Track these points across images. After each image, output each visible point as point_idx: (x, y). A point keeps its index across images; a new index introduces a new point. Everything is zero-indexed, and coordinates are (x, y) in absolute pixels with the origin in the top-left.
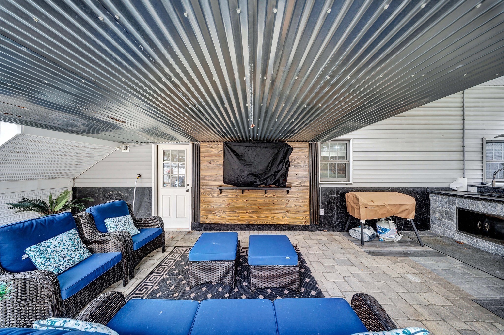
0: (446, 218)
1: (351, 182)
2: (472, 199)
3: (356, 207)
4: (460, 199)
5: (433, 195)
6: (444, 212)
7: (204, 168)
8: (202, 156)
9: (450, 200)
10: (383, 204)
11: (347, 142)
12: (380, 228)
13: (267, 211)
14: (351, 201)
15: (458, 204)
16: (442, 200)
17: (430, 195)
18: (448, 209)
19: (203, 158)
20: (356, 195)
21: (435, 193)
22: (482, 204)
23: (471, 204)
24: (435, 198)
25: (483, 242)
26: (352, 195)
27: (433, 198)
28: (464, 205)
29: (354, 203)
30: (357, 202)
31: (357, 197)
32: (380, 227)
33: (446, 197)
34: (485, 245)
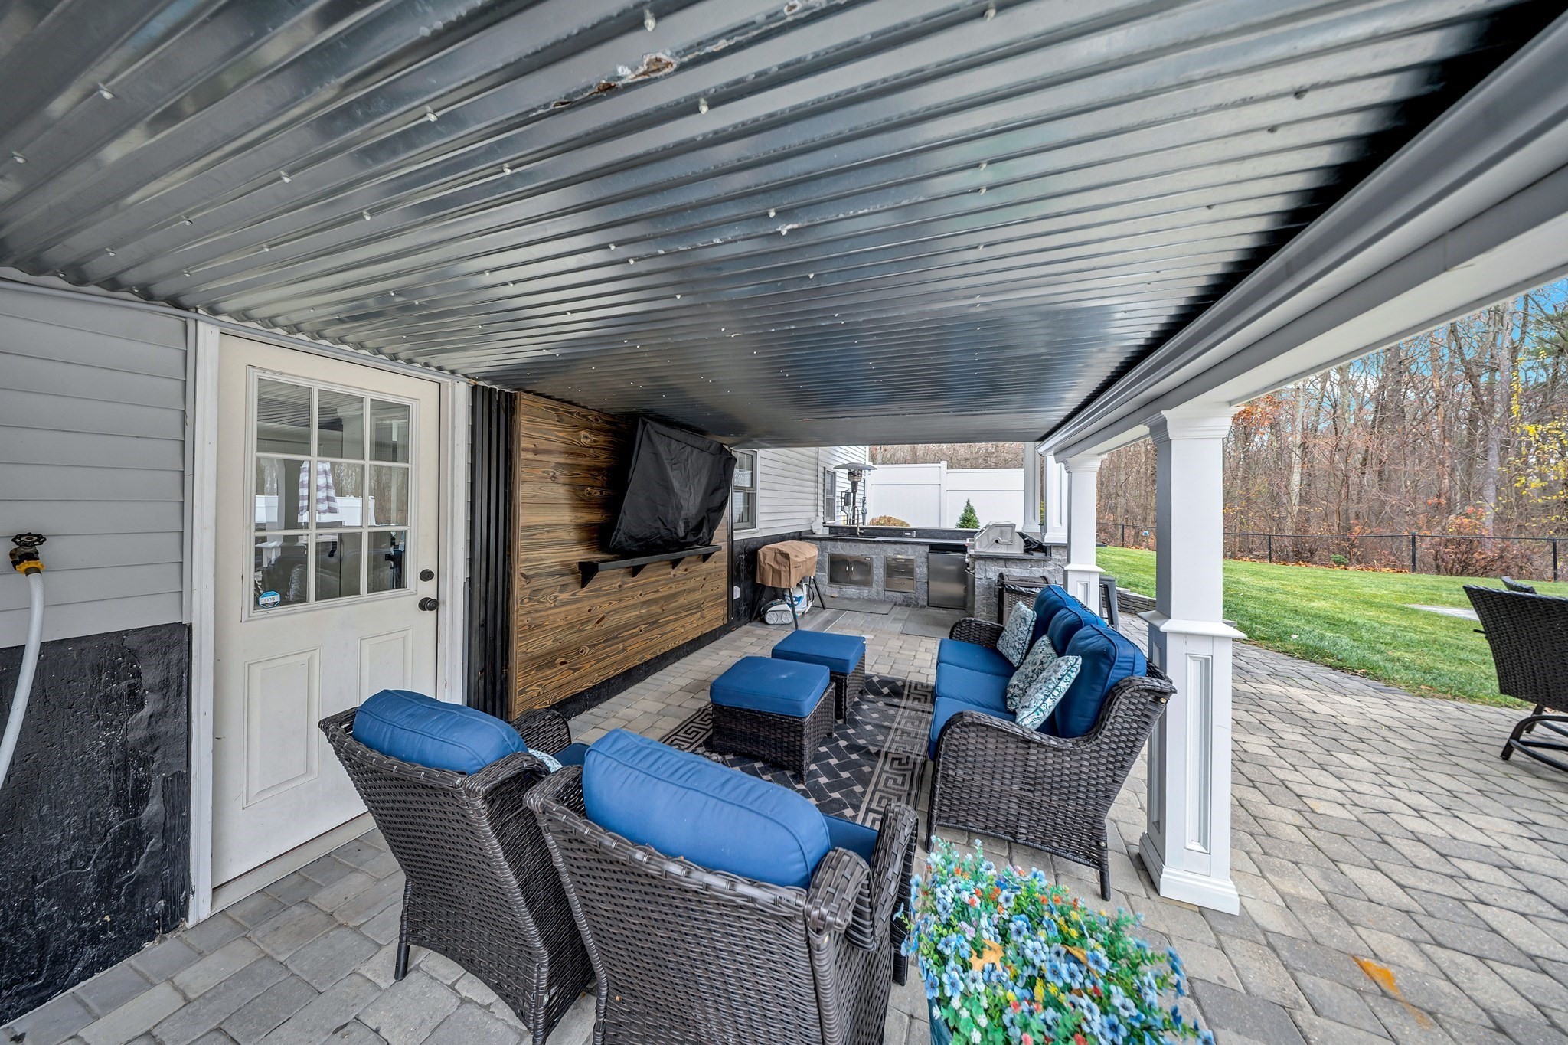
0: (819, 570)
2: (841, 542)
4: (831, 543)
7: (534, 496)
8: (526, 450)
9: (822, 546)
13: (676, 614)
15: (829, 548)
18: (820, 556)
19: (530, 456)
21: (808, 538)
22: (850, 546)
23: (841, 547)
25: (850, 589)
28: (834, 549)
29: (779, 564)
33: (818, 542)
34: (851, 591)
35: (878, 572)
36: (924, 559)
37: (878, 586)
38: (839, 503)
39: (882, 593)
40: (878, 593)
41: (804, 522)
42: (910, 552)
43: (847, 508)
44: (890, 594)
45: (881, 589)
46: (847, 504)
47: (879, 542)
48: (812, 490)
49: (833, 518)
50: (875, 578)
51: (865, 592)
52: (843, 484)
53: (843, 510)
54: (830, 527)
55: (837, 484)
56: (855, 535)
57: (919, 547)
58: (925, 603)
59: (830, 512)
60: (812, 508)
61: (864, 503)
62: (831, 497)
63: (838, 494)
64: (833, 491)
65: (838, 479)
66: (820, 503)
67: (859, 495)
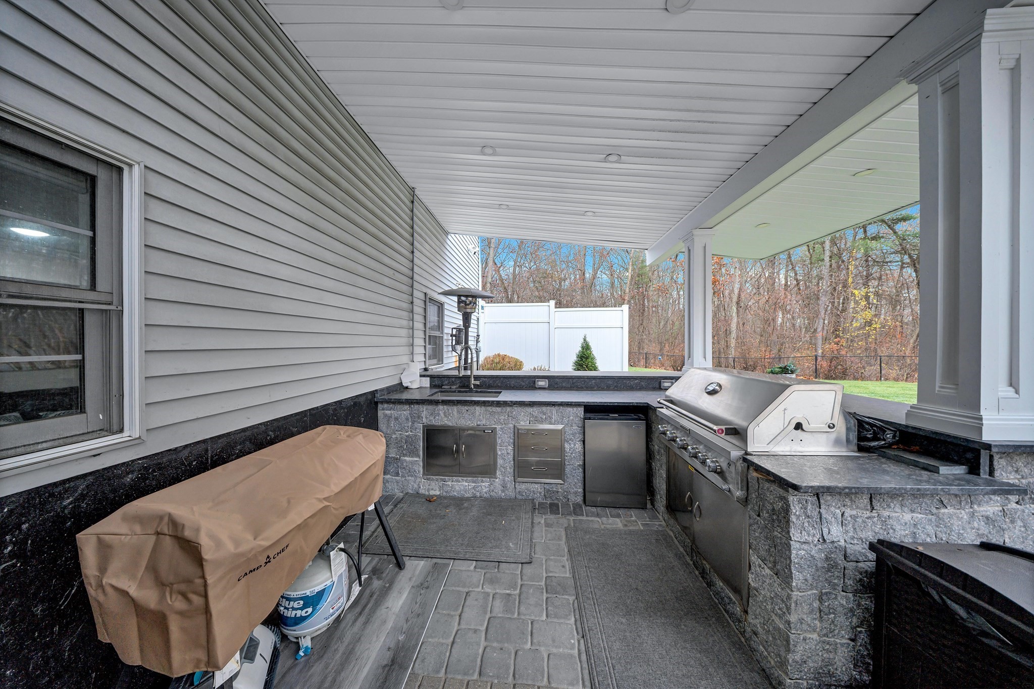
0: (408, 454)
1: (131, 428)
2: (446, 405)
3: (179, 604)
4: (430, 407)
5: (386, 406)
6: (405, 442)
9: (415, 413)
10: (320, 500)
11: (102, 176)
12: (296, 605)
14: (133, 577)
15: (426, 418)
16: (401, 414)
17: (380, 406)
18: (411, 431)
20: (174, 523)
21: (389, 402)
22: (458, 412)
23: (445, 413)
24: (388, 412)
25: (460, 482)
26: (138, 528)
27: (384, 413)
28: (434, 418)
29: (161, 584)
30: (187, 568)
31: (188, 534)
32: (295, 600)
33: (408, 406)
34: (461, 486)
35: (505, 452)
36: (576, 428)
37: (504, 474)
38: (448, 341)
39: (510, 486)
40: (504, 486)
41: (392, 371)
42: (555, 417)
43: (459, 348)
44: (523, 486)
45: (509, 479)
46: (458, 343)
47: (505, 404)
48: (405, 323)
49: (440, 360)
50: (500, 462)
51: (484, 487)
52: (453, 318)
53: (454, 350)
54: (432, 377)
55: (446, 318)
56: (468, 386)
57: (570, 409)
58: (579, 499)
59: (437, 355)
60: (406, 350)
61: (477, 342)
62: (437, 334)
63: (447, 331)
64: (440, 326)
65: (446, 312)
66: (419, 341)
67: (472, 332)
